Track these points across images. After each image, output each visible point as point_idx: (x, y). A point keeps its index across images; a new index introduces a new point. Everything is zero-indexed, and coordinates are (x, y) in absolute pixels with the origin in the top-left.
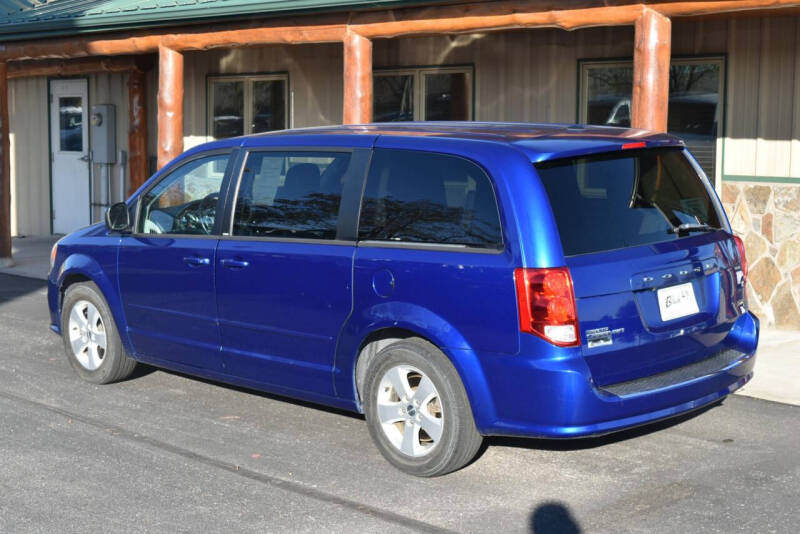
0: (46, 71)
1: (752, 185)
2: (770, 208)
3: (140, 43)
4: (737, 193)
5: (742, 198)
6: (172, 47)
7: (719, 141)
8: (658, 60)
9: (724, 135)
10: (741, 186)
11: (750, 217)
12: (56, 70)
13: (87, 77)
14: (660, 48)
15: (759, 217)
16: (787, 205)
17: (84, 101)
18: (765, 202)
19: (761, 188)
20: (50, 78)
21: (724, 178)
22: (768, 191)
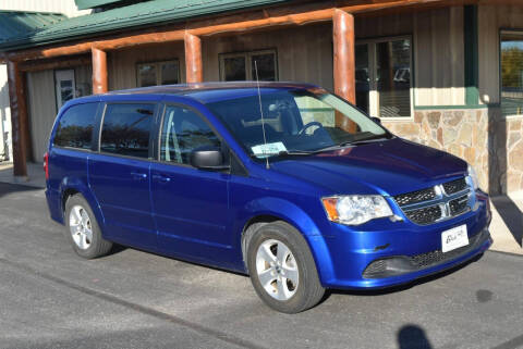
0: (51, 66)
1: (430, 111)
2: (441, 125)
3: (82, 47)
4: (422, 117)
5: (425, 119)
6: (98, 48)
7: (411, 90)
8: (346, 40)
9: (414, 87)
10: (424, 112)
11: (431, 130)
12: (56, 64)
13: (73, 68)
14: (347, 33)
15: (436, 130)
16: (450, 122)
17: (73, 83)
18: (438, 121)
19: (435, 113)
20: (55, 70)
21: (415, 108)
22: (439, 114)
